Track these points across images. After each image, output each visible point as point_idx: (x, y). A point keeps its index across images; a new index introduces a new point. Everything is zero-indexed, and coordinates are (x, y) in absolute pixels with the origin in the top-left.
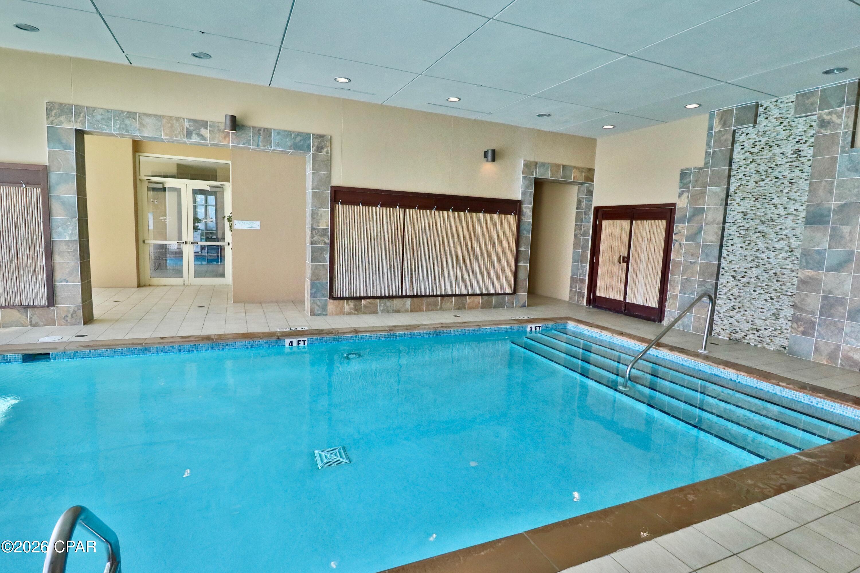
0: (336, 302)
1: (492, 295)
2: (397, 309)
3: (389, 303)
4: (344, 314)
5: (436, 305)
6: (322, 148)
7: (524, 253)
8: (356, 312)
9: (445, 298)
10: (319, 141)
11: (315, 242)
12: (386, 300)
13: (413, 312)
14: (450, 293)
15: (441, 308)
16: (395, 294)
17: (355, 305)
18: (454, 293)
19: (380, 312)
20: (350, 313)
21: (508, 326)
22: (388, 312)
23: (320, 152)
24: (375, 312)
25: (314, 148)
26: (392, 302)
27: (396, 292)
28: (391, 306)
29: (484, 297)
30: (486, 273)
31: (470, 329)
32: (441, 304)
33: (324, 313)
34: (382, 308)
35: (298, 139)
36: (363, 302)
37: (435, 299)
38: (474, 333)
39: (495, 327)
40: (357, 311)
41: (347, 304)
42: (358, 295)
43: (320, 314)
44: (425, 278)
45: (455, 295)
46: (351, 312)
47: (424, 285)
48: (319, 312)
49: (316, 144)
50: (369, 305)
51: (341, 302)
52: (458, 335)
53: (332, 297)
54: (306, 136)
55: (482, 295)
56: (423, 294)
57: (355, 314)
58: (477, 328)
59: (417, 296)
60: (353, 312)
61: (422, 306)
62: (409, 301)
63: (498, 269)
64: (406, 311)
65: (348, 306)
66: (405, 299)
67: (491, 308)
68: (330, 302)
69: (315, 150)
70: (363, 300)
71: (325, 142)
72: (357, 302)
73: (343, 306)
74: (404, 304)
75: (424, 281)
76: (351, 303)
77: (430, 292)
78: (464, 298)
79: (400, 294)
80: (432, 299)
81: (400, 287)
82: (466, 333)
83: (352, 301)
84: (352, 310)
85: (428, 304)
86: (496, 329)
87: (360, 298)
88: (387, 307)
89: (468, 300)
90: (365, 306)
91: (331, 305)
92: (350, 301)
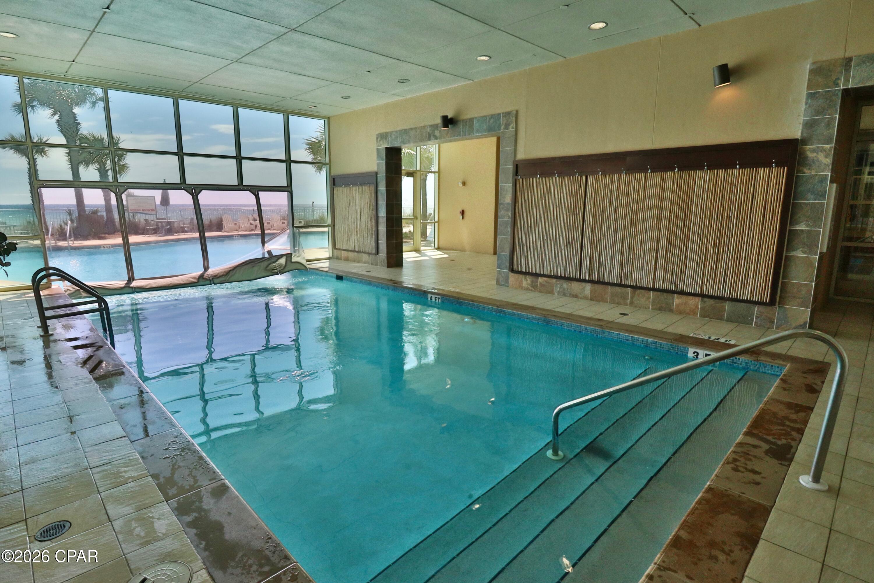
0: (516, 275)
1: (722, 299)
2: (574, 294)
3: (565, 285)
4: (522, 289)
5: (624, 298)
6: (509, 125)
7: (805, 235)
8: (532, 289)
9: (638, 291)
10: (507, 118)
11: (502, 216)
12: (562, 281)
13: (593, 300)
14: (645, 285)
15: (631, 303)
16: (573, 275)
17: (532, 282)
18: (651, 286)
19: (556, 293)
20: (527, 289)
21: (650, 340)
22: (564, 295)
23: (507, 129)
24: (551, 292)
25: (503, 126)
26: (570, 284)
27: (573, 273)
28: (567, 289)
29: (706, 299)
30: (711, 263)
31: (590, 328)
32: (632, 298)
33: (507, 284)
34: (558, 289)
35: (492, 120)
36: (540, 280)
37: (624, 289)
38: (595, 335)
39: (629, 335)
40: (534, 288)
41: (525, 279)
42: (534, 271)
43: (503, 285)
44: (609, 262)
45: (653, 289)
46: (529, 288)
47: (608, 270)
48: (503, 283)
49: (505, 122)
50: (544, 283)
51: (521, 276)
52: (573, 330)
53: (512, 271)
54: (496, 117)
55: (702, 295)
56: (606, 280)
57: (532, 290)
58: (599, 329)
59: (598, 282)
60: (530, 288)
61: (606, 296)
62: (588, 287)
63: (737, 259)
64: (585, 298)
65: (527, 281)
66: (584, 284)
67: (721, 320)
68: (511, 274)
69: (504, 128)
70: (539, 278)
71: (511, 118)
72: (534, 279)
73: (522, 281)
74: (583, 289)
75: (608, 265)
76: (529, 279)
77: (614, 279)
78: (669, 296)
79: (578, 277)
80: (618, 289)
81: (578, 268)
82: (584, 332)
83: (530, 277)
84: (529, 286)
85: (613, 295)
86: (628, 338)
87: (536, 275)
88: (564, 289)
89: (677, 300)
90: (542, 285)
91: (513, 278)
92: (527, 276)
